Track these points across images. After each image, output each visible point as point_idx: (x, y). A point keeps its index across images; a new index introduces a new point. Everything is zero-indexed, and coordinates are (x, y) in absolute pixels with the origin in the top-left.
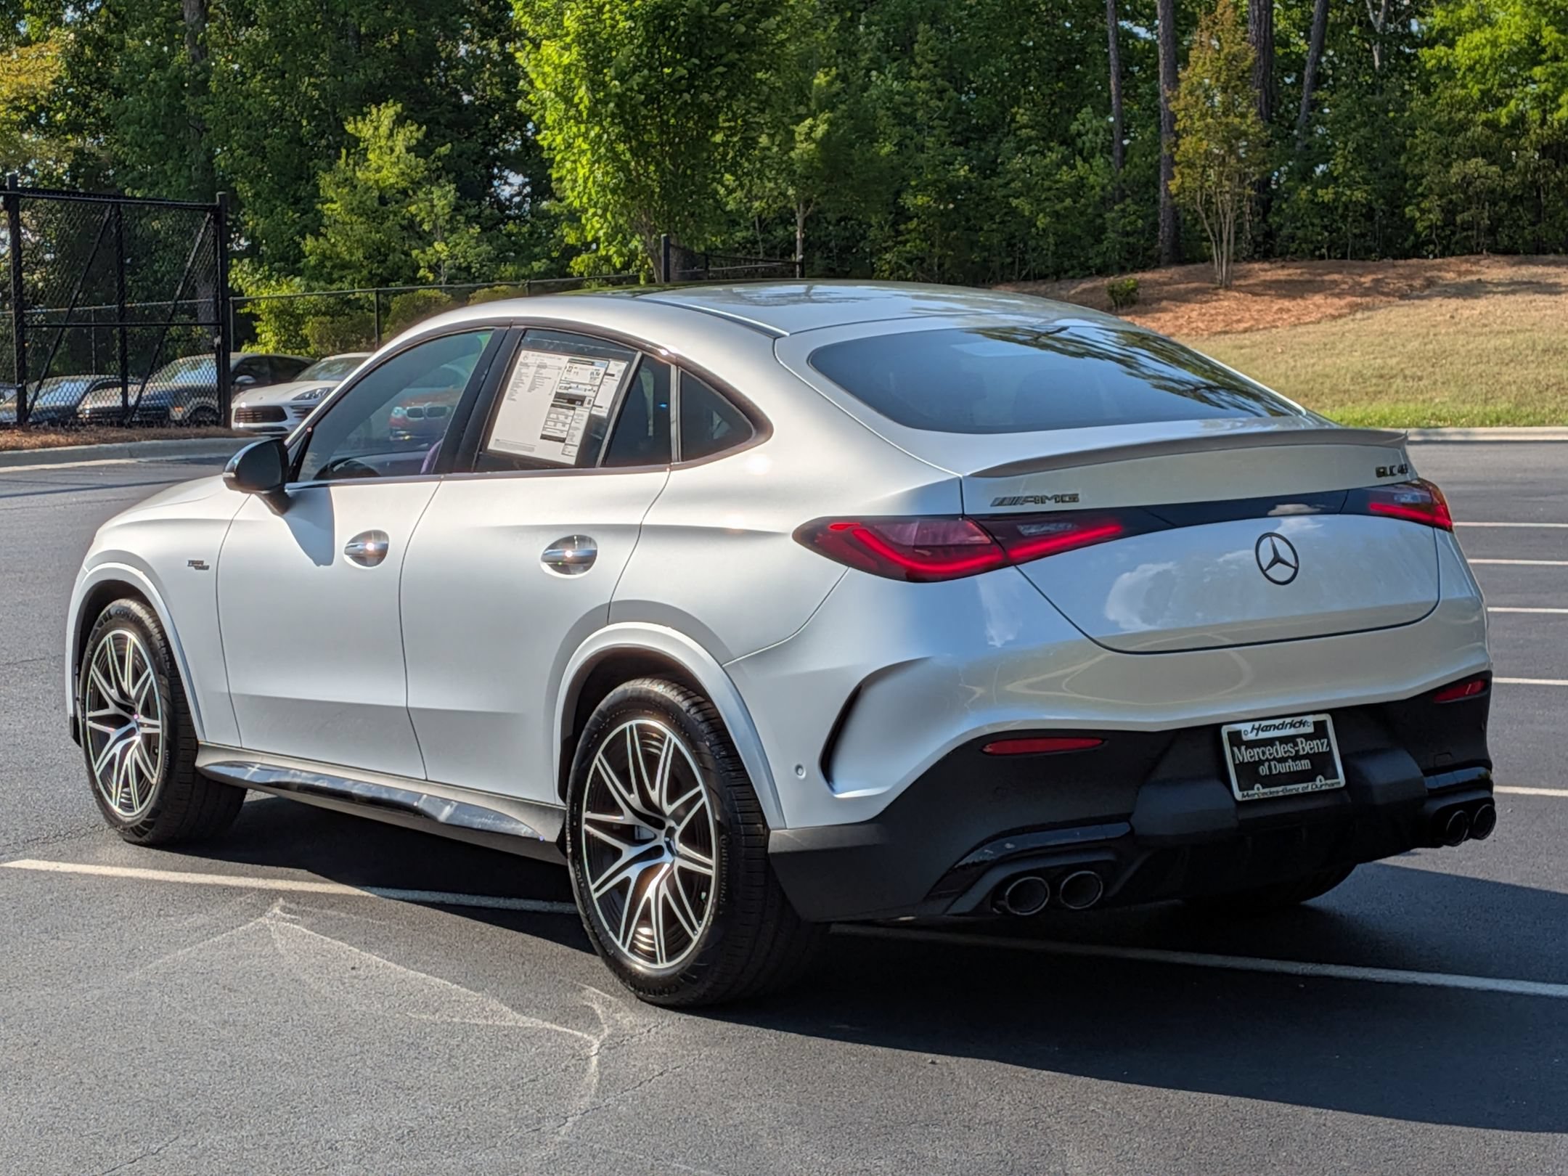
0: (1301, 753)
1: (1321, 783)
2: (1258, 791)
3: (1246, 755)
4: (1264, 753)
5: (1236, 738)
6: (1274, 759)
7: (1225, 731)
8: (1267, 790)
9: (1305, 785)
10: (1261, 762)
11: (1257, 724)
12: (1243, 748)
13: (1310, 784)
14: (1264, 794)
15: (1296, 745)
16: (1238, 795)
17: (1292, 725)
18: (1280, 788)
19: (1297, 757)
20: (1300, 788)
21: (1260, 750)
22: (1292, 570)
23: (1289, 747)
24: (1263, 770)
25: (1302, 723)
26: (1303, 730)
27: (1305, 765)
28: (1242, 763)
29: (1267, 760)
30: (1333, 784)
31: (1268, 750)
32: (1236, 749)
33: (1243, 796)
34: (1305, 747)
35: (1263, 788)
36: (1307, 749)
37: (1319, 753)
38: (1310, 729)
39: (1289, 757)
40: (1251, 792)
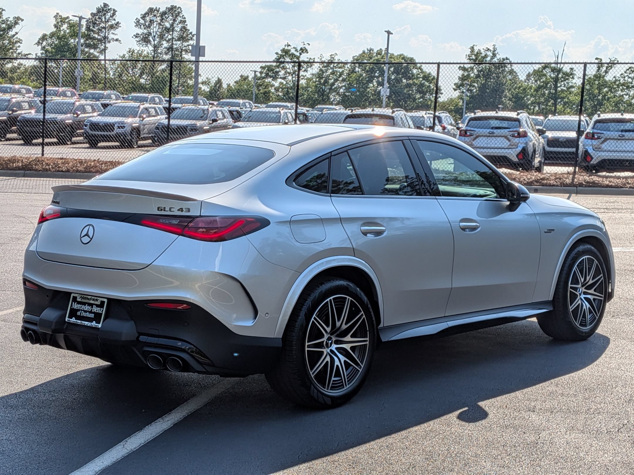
0: (93, 311)
1: (94, 324)
2: (73, 320)
3: (76, 306)
4: (81, 307)
5: (75, 299)
6: (83, 310)
7: (72, 295)
8: (75, 321)
9: (88, 323)
10: (79, 310)
11: (83, 296)
12: (76, 303)
13: (90, 323)
14: (74, 321)
15: (92, 307)
16: (67, 319)
17: (93, 300)
18: (80, 321)
19: (91, 312)
20: (86, 323)
21: (80, 306)
22: (90, 239)
23: (90, 308)
24: (79, 313)
25: (97, 300)
26: (96, 303)
27: (92, 316)
28: (73, 309)
29: (81, 310)
30: (97, 326)
31: (83, 307)
32: (73, 303)
33: (68, 320)
34: (95, 309)
35: (75, 319)
36: (95, 310)
37: (98, 313)
38: (98, 303)
39: (88, 311)
40: (71, 320)
